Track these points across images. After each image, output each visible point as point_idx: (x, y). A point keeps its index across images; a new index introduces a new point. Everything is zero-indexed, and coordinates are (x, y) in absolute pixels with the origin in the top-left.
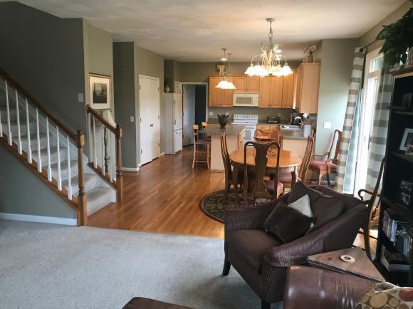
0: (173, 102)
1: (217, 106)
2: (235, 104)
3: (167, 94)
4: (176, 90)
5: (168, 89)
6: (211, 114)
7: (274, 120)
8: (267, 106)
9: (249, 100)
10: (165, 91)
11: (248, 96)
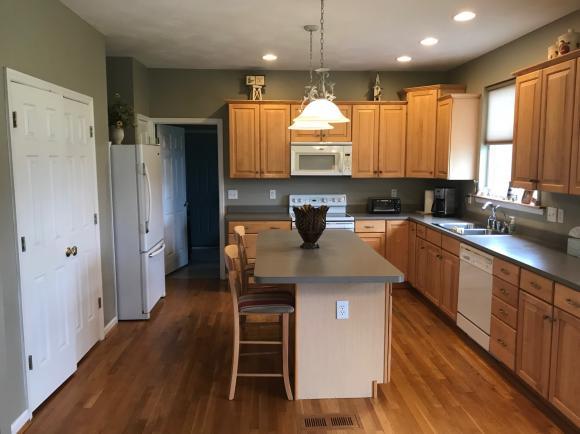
0: (139, 170)
1: (252, 175)
2: (295, 171)
3: (119, 148)
4: (140, 137)
5: (121, 134)
6: (234, 195)
7: (389, 205)
8: (370, 175)
9: (331, 160)
10: (114, 141)
11: (327, 150)
